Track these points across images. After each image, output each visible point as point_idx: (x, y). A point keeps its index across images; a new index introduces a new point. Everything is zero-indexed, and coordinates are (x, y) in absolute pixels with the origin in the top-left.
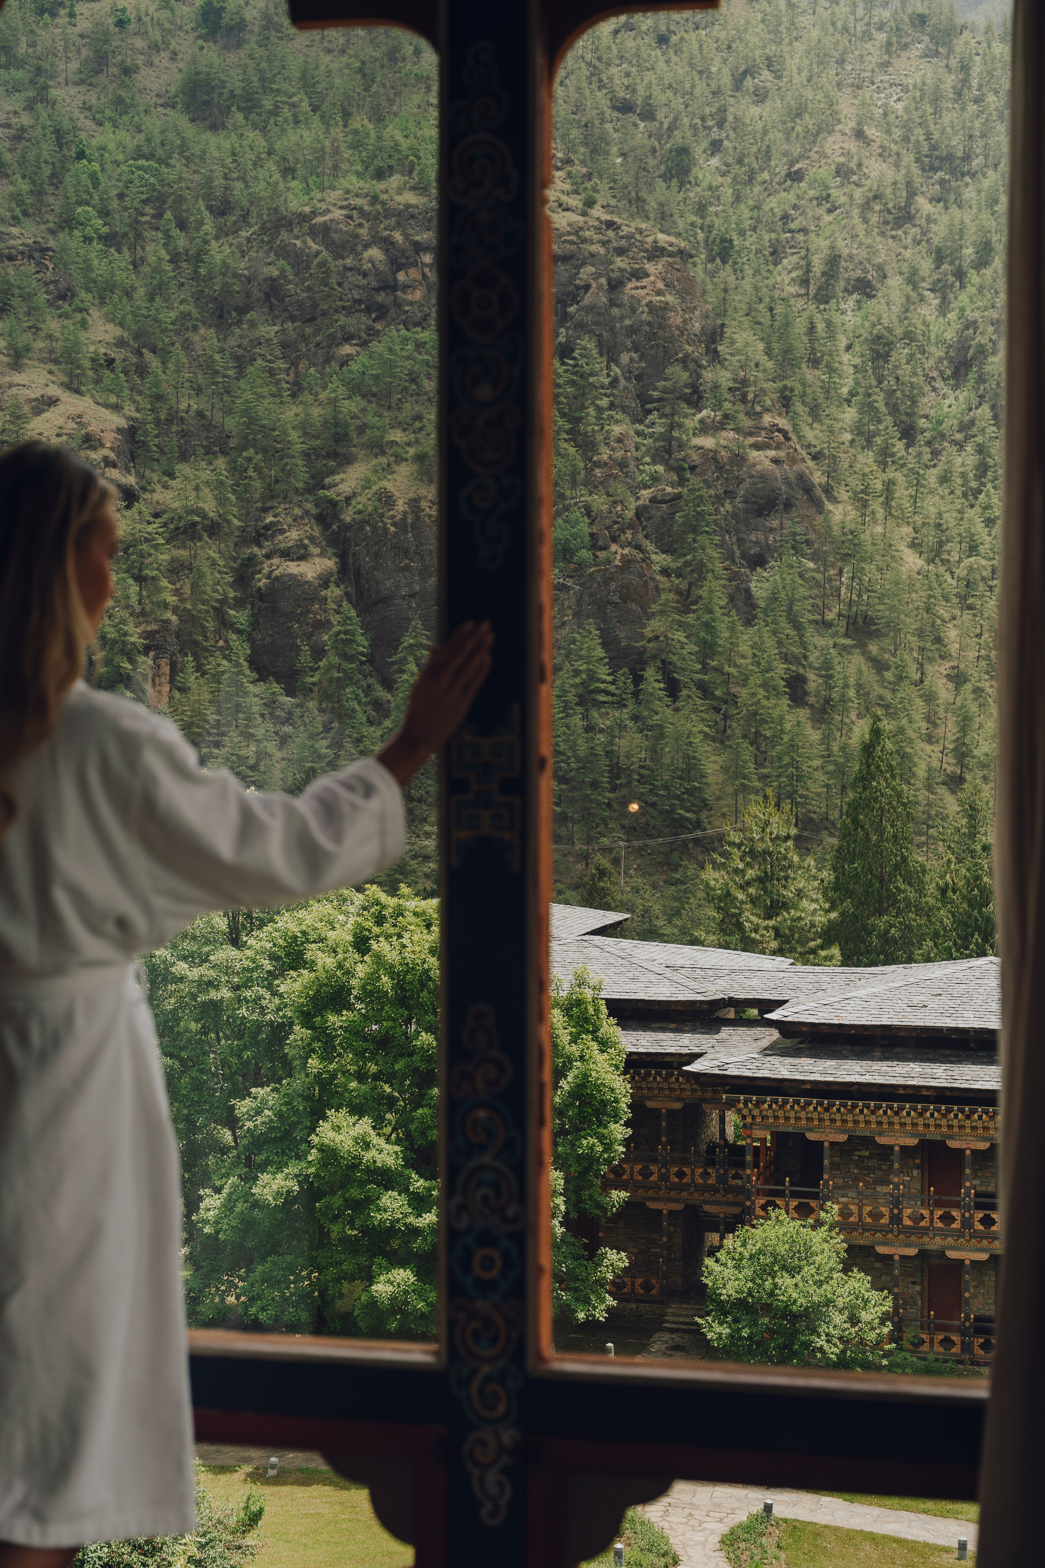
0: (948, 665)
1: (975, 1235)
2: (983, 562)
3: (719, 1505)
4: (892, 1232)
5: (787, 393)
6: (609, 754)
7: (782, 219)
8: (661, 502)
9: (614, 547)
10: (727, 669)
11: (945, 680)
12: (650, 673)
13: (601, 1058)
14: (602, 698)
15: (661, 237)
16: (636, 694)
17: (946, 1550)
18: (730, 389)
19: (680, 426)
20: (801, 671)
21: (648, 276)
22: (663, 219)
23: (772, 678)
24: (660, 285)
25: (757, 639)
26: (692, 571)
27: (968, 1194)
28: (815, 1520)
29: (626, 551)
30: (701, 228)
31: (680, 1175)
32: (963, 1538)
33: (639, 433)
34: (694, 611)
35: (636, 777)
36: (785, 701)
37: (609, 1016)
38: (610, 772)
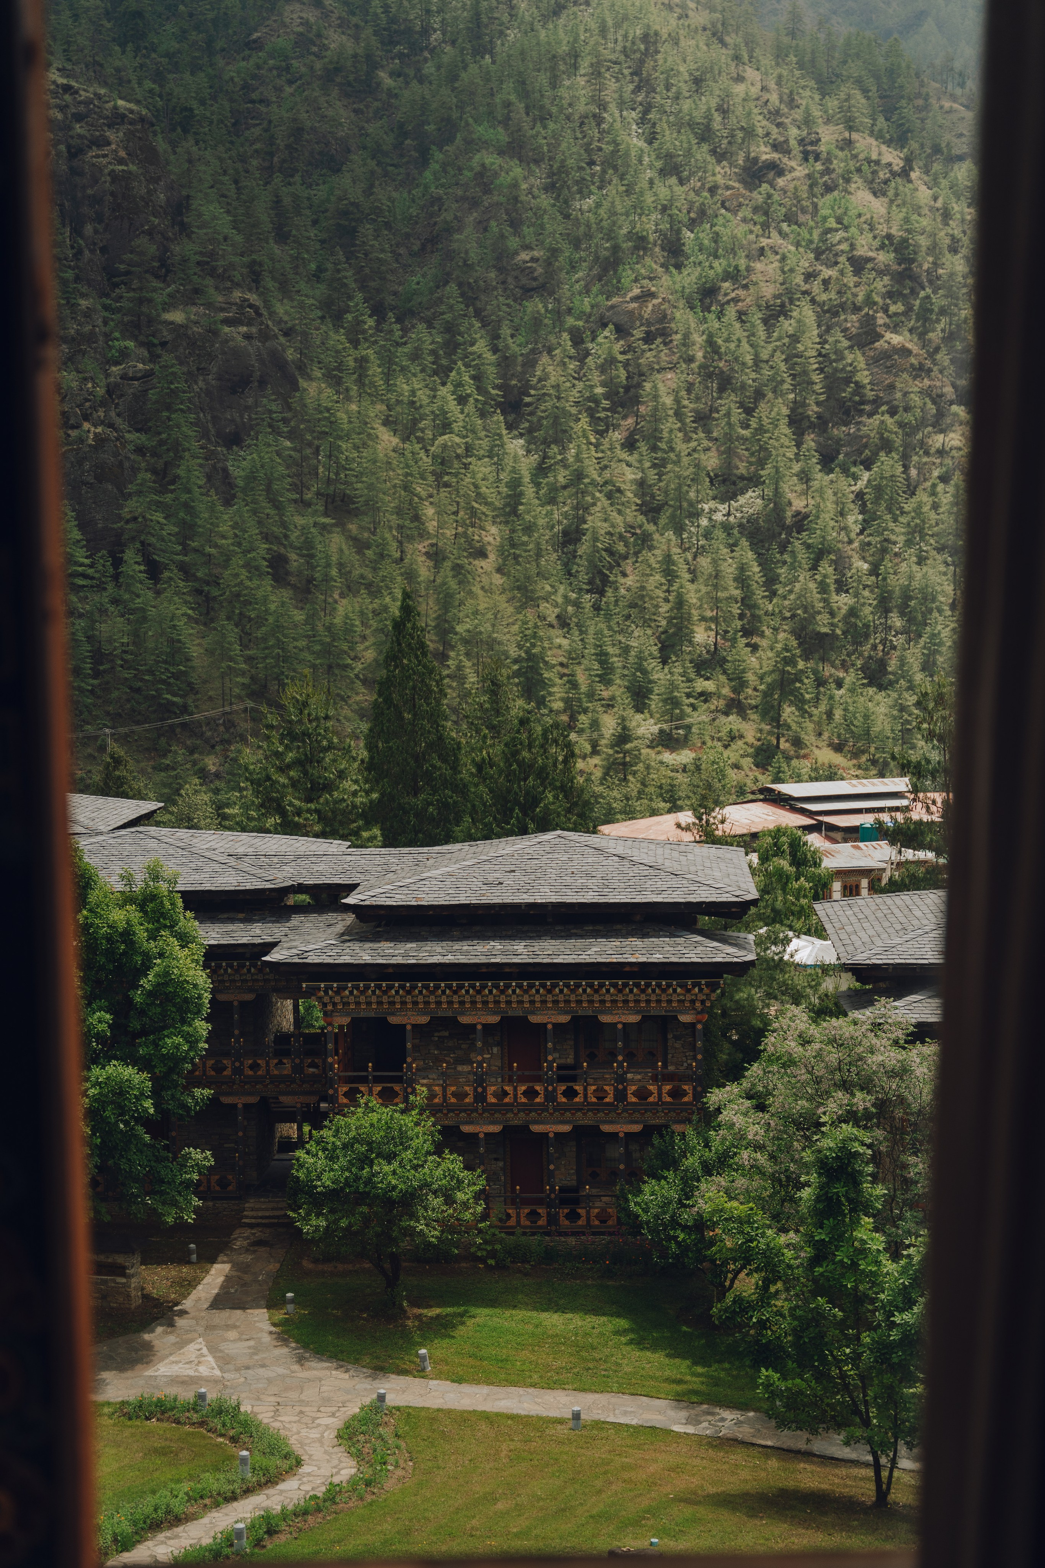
0: (426, 543)
1: (559, 1108)
2: (457, 440)
3: (329, 1400)
4: (476, 1110)
5: (257, 268)
6: (90, 639)
7: (243, 88)
8: (132, 379)
9: (86, 426)
10: (208, 550)
11: (423, 558)
12: (130, 555)
13: (182, 954)
14: (80, 582)
15: (120, 103)
16: (116, 577)
17: (560, 1421)
18: (198, 263)
19: (150, 301)
20: (282, 551)
21: (109, 144)
22: (120, 85)
23: (254, 559)
24: (122, 154)
25: (237, 518)
26: (168, 450)
27: (550, 1067)
28: (427, 1405)
29: (99, 430)
30: (160, 96)
31: (254, 1067)
32: (576, 1408)
33: (106, 308)
34: (172, 491)
35: (120, 662)
36: (268, 582)
37: (185, 909)
38: (92, 657)
